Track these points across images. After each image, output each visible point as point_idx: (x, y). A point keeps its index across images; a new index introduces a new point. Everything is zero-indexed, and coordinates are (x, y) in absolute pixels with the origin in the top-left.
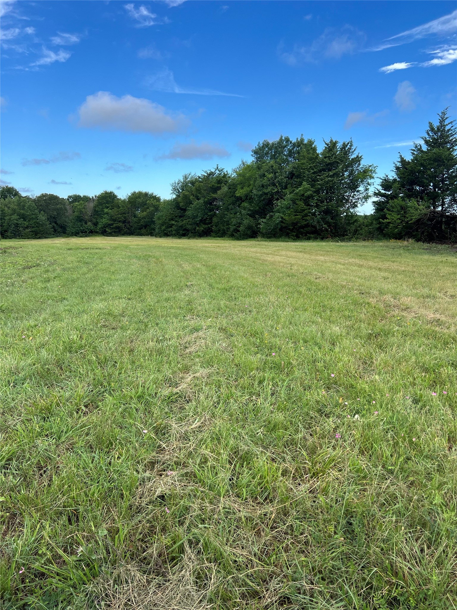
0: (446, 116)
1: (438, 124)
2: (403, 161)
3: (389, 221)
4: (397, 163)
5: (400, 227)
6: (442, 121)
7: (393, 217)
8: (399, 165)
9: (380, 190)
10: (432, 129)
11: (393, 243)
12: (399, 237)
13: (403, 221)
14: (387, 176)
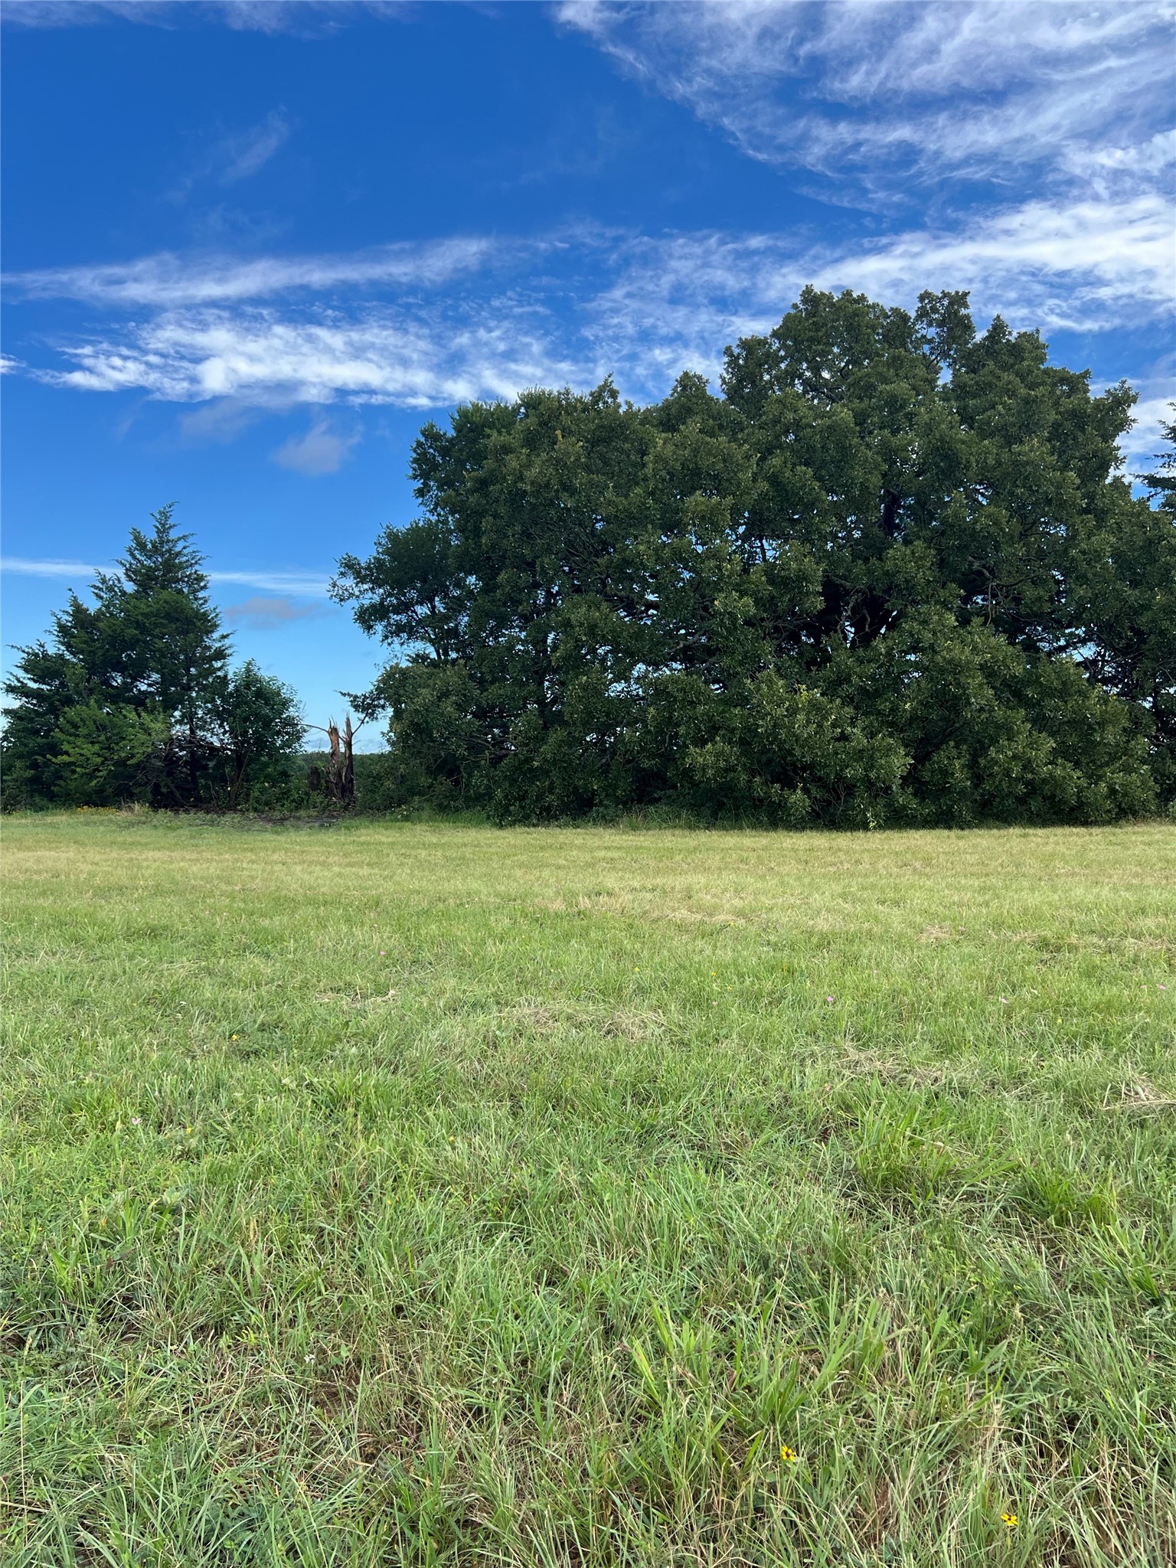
0: (170, 522)
1: (154, 536)
2: (79, 611)
3: (71, 759)
4: (60, 615)
5: (101, 774)
6: (163, 530)
7: (79, 750)
8: (66, 619)
9: (25, 681)
10: (141, 545)
11: (86, 813)
12: (99, 799)
13: (106, 759)
14: (42, 646)
